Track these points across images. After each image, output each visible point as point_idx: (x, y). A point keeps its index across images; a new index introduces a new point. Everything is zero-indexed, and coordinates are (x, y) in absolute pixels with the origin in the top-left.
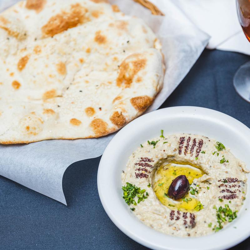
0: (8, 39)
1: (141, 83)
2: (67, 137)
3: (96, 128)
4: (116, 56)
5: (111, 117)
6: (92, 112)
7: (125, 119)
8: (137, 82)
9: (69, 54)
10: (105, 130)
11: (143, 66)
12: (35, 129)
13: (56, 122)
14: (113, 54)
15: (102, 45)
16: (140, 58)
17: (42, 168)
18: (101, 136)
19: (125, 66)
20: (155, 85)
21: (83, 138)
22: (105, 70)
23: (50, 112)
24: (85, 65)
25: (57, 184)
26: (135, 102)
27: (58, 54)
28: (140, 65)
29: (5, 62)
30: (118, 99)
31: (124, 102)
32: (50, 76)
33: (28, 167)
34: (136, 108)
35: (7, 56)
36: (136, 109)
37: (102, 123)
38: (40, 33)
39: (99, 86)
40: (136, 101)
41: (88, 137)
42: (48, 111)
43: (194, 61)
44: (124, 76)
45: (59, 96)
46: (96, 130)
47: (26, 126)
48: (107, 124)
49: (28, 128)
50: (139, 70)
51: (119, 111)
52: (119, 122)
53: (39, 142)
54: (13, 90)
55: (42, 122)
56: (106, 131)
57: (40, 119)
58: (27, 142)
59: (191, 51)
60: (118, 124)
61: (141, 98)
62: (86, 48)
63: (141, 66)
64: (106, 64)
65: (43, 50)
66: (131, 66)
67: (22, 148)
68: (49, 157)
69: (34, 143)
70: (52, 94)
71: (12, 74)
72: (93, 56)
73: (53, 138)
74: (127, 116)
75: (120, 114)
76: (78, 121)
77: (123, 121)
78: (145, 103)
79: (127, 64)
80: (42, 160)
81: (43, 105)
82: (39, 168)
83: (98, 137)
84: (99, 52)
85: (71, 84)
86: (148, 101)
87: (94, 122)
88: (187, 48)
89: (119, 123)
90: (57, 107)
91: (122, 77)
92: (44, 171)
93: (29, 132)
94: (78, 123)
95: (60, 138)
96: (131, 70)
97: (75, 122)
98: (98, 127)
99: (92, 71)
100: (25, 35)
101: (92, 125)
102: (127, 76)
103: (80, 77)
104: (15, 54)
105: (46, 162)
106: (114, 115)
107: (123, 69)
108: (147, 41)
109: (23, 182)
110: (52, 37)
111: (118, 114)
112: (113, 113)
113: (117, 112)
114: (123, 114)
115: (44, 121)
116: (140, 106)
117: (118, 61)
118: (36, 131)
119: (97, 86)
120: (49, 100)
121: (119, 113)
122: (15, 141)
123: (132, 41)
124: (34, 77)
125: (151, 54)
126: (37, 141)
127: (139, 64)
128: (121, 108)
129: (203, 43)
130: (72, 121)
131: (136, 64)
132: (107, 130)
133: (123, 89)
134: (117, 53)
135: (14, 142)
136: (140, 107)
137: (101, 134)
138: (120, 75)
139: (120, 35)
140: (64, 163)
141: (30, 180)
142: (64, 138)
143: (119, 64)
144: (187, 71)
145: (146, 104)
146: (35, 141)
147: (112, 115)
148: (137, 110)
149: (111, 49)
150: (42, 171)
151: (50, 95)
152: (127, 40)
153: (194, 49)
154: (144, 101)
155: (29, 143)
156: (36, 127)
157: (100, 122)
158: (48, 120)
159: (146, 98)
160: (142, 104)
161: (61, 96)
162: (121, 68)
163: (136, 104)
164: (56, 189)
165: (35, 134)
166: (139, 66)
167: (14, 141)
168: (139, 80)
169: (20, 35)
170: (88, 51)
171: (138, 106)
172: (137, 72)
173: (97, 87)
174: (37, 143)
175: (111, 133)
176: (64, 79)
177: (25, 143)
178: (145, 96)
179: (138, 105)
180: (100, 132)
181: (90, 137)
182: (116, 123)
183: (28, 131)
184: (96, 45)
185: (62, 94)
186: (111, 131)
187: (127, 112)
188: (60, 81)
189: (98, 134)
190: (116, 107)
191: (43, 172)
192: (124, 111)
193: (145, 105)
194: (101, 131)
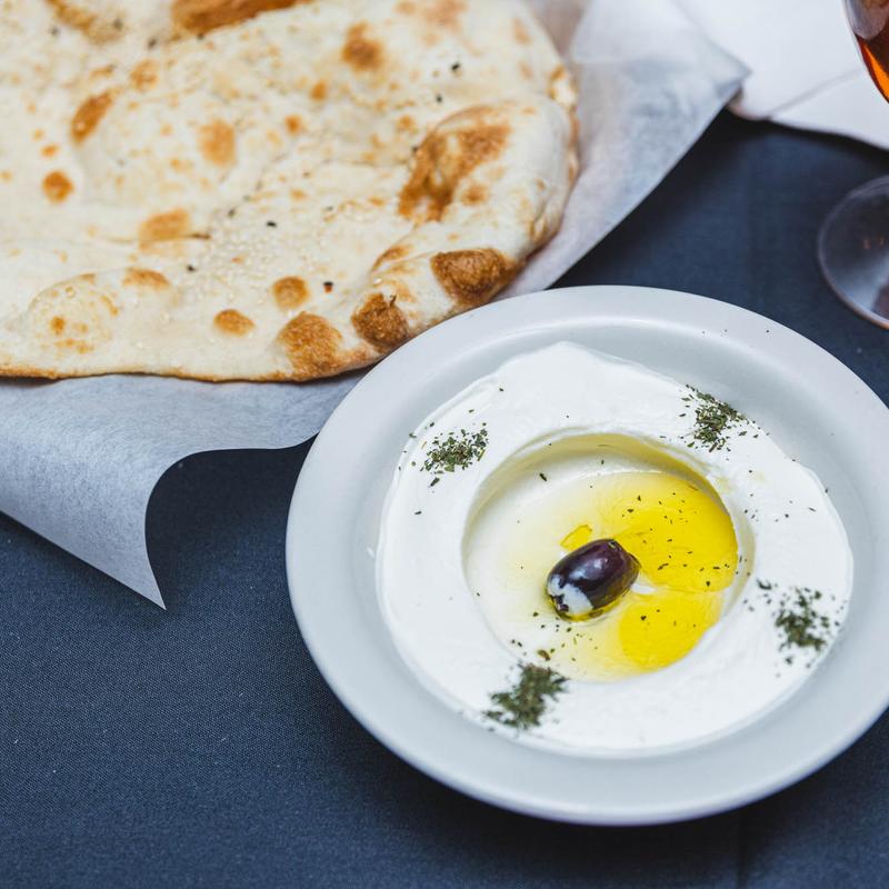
0: (55, 32)
1: (481, 207)
2: (194, 370)
3: (298, 346)
4: (408, 112)
5: (358, 313)
6: (295, 294)
7: (405, 322)
8: (466, 204)
9: (253, 98)
10: (329, 356)
11: (495, 149)
12: (84, 329)
13: (167, 316)
14: (399, 107)
15: (367, 75)
16: (490, 121)
17: (83, 464)
18: (315, 375)
19: (432, 148)
20: (529, 217)
21: (252, 379)
22: (369, 161)
23: (151, 280)
24: (303, 141)
25: (128, 527)
26: (447, 268)
27: (215, 93)
28: (484, 144)
29: (32, 109)
30: (394, 258)
31: (409, 266)
32: (175, 164)
33: (38, 458)
34: (447, 289)
35: (42, 90)
36: (450, 293)
37: (321, 331)
38: (166, 23)
39: (335, 211)
40: (450, 264)
41: (268, 378)
42: (143, 276)
43: (680, 149)
44: (427, 181)
45: (197, 236)
46: (299, 353)
47: (50, 316)
48: (340, 336)
49: (59, 324)
50: (477, 162)
51: (388, 292)
52: (381, 331)
53: (93, 379)
54: (46, 202)
55: (115, 311)
56: (333, 362)
57: (106, 300)
58: (52, 373)
59: (675, 111)
60: (378, 337)
61: (470, 254)
62: (313, 81)
63: (486, 150)
64: (375, 142)
65: (161, 74)
66: (454, 147)
67: (34, 393)
68: (112, 428)
69: (75, 381)
70: (172, 225)
71: (50, 151)
72: (334, 112)
73: (147, 370)
74: (412, 315)
75: (388, 305)
76: (242, 318)
77: (397, 331)
78: (484, 271)
79: (442, 140)
80: (86, 438)
81: (133, 258)
82: (75, 465)
83: (304, 379)
84: (352, 99)
85: (247, 198)
86: (494, 268)
87: (294, 323)
88: (660, 102)
89: (382, 335)
90: (185, 269)
91: (419, 182)
92: (88, 475)
93: (63, 338)
94: (241, 328)
95: (172, 372)
96: (449, 158)
97: (231, 321)
98: (307, 341)
99: (327, 161)
100: (118, 25)
101: (287, 335)
102: (437, 180)
103: (283, 179)
104: (72, 86)
105: (98, 446)
106: (369, 305)
107: (426, 157)
108: (526, 72)
109: (21, 512)
110: (201, 36)
111: (384, 303)
112: (367, 300)
113: (381, 296)
114: (399, 304)
115: (122, 308)
116: (464, 282)
117: (415, 132)
118: (89, 339)
119: (330, 209)
120: (159, 245)
121: (387, 299)
122: (10, 367)
123: (468, 65)
124: (121, 163)
125: (529, 111)
126: (88, 372)
127: (482, 140)
128: (394, 282)
129: (720, 90)
130: (223, 317)
131: (471, 140)
132: (337, 355)
133: (416, 226)
134: (411, 104)
135: (6, 368)
136: (462, 287)
137: (315, 368)
138: (415, 176)
139: (431, 40)
140: (157, 454)
141: (43, 506)
142: (184, 372)
143: (418, 140)
144: (653, 179)
145: (487, 275)
146: (80, 372)
147: (362, 306)
148: (453, 295)
149: (393, 87)
150: (80, 478)
151: (166, 228)
152: (453, 62)
153: (685, 107)
154: (478, 265)
155: (59, 379)
156: (90, 324)
157: (314, 324)
158: (137, 306)
159: (488, 256)
160: (472, 276)
161: (207, 237)
162: (420, 153)
163: (451, 275)
164: (127, 544)
165: (83, 349)
166: (480, 145)
167: (6, 364)
168: (474, 197)
169: (98, 23)
170: (319, 93)
171: (457, 281)
172: (471, 168)
173: (329, 214)
174: (86, 381)
175: (351, 368)
176: (223, 179)
177: (45, 375)
178: (486, 251)
179: (455, 277)
180: (310, 361)
181: (276, 376)
182: (369, 335)
183: (57, 333)
184: (347, 75)
185: (210, 229)
186: (352, 363)
187: (414, 300)
188: (205, 183)
189: (306, 367)
190: (379, 281)
191: (84, 482)
192: (406, 295)
193: (481, 281)
194: (315, 357)
